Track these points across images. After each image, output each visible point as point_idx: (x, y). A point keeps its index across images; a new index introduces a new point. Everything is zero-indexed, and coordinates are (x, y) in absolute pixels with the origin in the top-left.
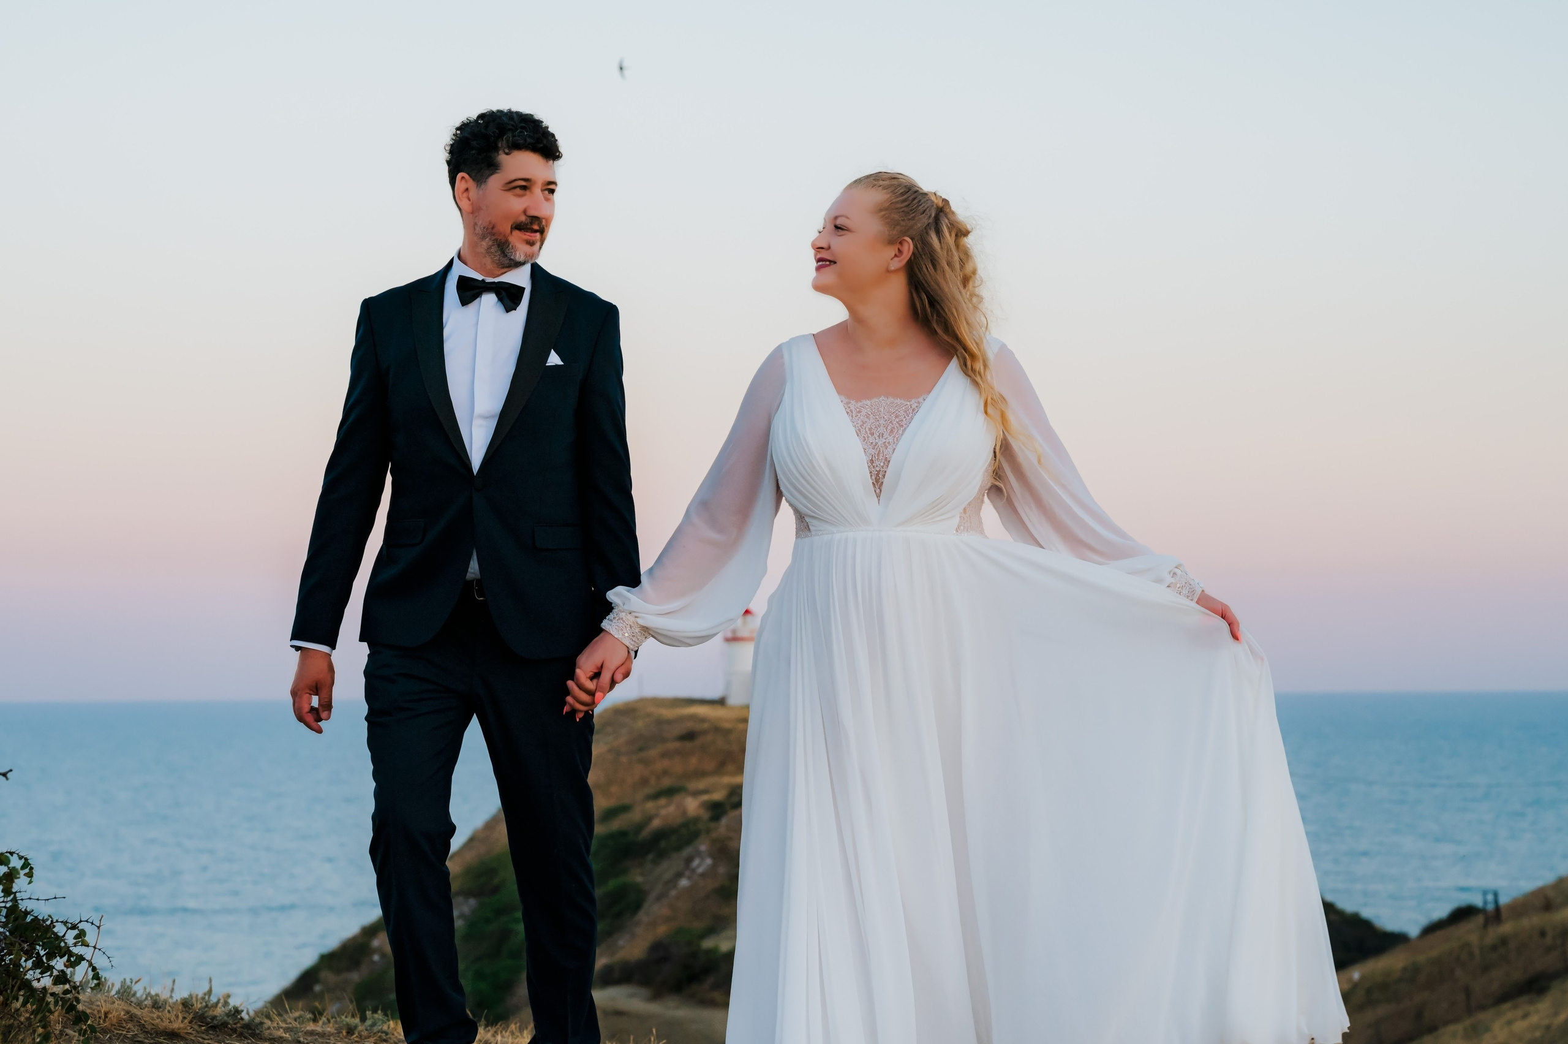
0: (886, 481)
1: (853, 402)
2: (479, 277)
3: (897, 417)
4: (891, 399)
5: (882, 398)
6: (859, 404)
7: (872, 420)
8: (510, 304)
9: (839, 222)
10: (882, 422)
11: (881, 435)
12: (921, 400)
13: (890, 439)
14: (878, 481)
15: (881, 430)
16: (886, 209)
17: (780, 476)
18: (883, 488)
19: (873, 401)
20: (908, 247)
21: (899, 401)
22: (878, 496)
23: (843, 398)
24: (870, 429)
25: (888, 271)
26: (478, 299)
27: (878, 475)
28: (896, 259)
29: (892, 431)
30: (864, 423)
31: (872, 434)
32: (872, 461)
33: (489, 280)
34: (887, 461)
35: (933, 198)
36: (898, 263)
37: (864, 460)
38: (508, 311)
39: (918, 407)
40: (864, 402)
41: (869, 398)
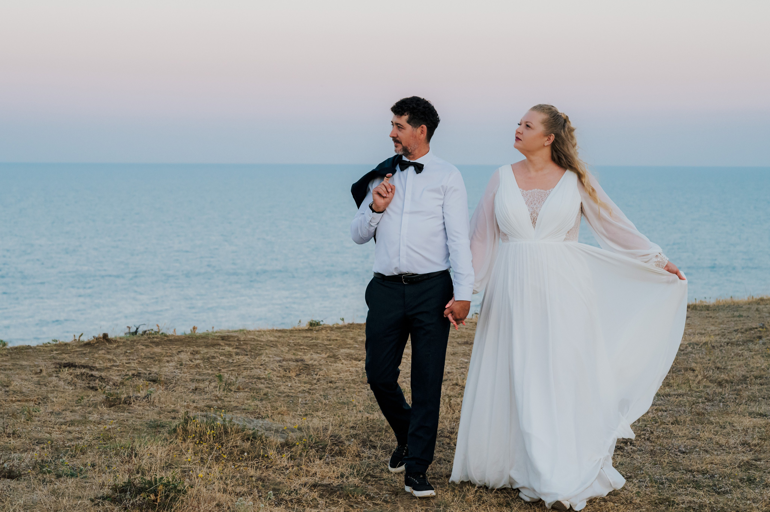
0: (537, 222)
1: (525, 191)
2: (408, 160)
3: (541, 197)
4: (539, 190)
5: (536, 189)
6: (527, 192)
7: (532, 198)
8: (419, 171)
9: (528, 124)
10: (536, 199)
11: (535, 204)
12: (550, 190)
13: (539, 206)
14: (534, 222)
15: (535, 202)
16: (546, 122)
17: (497, 219)
18: (536, 224)
19: (532, 190)
20: (553, 137)
21: (542, 191)
22: (534, 227)
23: (521, 189)
24: (531, 202)
25: (544, 146)
26: (407, 169)
27: (534, 219)
28: (548, 141)
29: (539, 202)
30: (528, 199)
31: (532, 204)
32: (531, 214)
33: (412, 161)
34: (537, 214)
35: (563, 116)
36: (548, 143)
37: (528, 214)
38: (417, 173)
39: (549, 193)
40: (529, 191)
41: (531, 189)
